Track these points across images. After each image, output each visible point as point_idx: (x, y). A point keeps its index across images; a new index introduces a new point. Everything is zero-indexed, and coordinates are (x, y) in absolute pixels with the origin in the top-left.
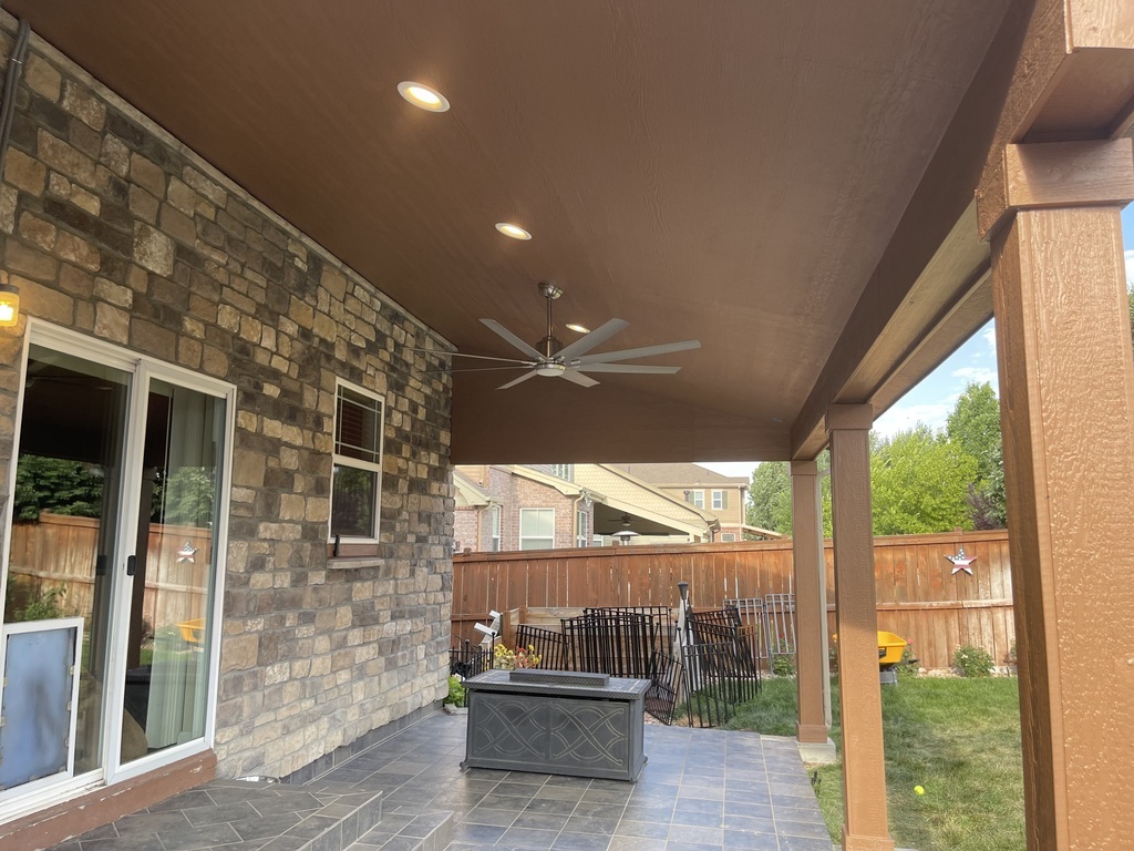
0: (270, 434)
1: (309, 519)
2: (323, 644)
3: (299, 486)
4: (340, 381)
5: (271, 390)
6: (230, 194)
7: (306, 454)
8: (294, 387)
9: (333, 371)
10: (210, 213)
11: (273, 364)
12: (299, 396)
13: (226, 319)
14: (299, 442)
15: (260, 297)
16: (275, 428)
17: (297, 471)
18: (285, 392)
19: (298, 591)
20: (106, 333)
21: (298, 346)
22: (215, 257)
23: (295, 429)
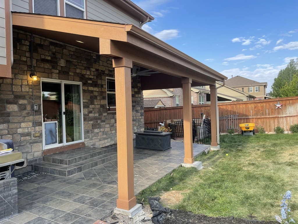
0: (90, 90)
1: (102, 104)
2: (108, 126)
3: (98, 98)
4: (107, 78)
5: (90, 82)
6: (76, 49)
7: (99, 92)
8: (96, 80)
9: (105, 76)
10: (72, 53)
11: (90, 77)
12: (97, 82)
13: (78, 71)
14: (98, 90)
15: (85, 65)
16: (91, 88)
17: (98, 95)
18: (93, 82)
19: (100, 117)
20: (54, 78)
21: (96, 73)
22: (74, 61)
23: (96, 88)
